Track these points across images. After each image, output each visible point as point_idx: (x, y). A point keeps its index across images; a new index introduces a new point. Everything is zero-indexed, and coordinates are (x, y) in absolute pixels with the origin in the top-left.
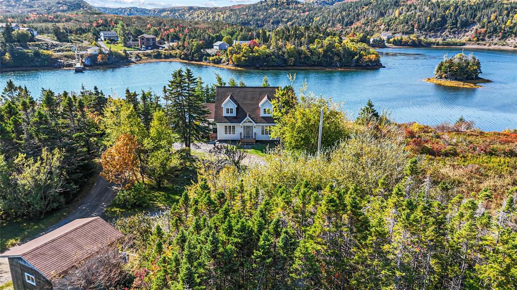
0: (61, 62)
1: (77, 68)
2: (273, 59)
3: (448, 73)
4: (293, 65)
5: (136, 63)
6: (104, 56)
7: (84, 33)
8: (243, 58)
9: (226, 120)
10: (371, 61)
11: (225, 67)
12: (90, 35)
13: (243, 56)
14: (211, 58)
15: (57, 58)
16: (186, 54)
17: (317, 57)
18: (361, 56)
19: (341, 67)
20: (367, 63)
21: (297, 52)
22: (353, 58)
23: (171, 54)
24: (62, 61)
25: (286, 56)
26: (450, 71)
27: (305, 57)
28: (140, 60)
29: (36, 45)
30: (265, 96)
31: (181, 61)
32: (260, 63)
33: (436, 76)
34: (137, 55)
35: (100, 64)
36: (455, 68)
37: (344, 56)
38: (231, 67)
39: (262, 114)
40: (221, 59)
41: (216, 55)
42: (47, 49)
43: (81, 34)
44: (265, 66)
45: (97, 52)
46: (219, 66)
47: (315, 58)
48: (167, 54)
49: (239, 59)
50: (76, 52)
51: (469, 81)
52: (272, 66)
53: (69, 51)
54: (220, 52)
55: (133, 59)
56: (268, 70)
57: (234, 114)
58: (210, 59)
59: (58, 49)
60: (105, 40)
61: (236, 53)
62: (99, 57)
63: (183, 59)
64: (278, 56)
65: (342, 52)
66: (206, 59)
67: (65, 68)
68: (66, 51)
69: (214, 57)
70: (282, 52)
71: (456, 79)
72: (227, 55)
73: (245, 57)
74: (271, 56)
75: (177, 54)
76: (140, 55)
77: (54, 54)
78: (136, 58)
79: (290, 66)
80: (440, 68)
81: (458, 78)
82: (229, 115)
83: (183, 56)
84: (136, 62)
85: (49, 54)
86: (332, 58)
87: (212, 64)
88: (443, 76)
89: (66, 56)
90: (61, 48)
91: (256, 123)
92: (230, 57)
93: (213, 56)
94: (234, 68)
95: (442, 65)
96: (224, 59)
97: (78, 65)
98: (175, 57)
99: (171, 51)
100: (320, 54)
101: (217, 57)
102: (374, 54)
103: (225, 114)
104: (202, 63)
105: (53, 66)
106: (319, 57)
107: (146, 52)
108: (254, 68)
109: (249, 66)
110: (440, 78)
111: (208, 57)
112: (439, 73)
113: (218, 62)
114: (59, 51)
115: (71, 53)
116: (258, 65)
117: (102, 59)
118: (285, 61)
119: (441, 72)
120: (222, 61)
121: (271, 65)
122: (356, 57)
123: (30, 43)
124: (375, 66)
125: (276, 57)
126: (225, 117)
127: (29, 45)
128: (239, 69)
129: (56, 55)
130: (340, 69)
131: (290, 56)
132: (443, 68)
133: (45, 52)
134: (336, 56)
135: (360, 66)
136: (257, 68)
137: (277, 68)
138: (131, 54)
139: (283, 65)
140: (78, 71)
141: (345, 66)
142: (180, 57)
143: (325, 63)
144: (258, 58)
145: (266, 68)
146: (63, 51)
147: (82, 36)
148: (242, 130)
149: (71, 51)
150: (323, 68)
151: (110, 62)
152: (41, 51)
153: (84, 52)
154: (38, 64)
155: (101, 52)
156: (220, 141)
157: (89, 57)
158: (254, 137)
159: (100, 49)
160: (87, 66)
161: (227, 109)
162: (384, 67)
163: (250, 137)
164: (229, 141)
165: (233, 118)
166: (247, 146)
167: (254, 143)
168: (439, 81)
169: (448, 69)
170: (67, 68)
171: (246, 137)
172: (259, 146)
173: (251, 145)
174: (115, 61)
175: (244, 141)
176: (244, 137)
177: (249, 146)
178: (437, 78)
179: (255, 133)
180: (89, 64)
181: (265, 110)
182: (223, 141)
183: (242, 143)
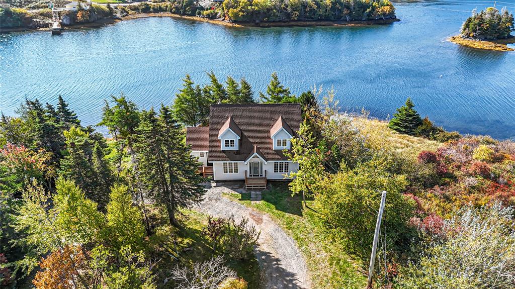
0: (36, 22)
1: (55, 29)
2: (274, 13)
3: (478, 32)
4: (298, 20)
5: (121, 20)
6: (84, 13)
8: (241, 13)
9: (225, 157)
10: (384, 14)
11: (220, 23)
13: (240, 11)
14: (205, 12)
15: (32, 17)
16: (177, 7)
17: (324, 10)
18: (374, 8)
19: (351, 21)
20: (381, 17)
21: (301, 4)
22: (364, 11)
23: (160, 7)
24: (38, 20)
25: (289, 10)
26: (479, 29)
27: (311, 10)
28: (126, 15)
30: (278, 118)
31: (173, 15)
32: (260, 18)
33: (463, 35)
34: (123, 9)
35: (81, 23)
36: (485, 26)
37: (354, 8)
38: (227, 23)
39: (275, 147)
40: (217, 14)
41: (211, 8)
42: (21, 6)
44: (266, 22)
45: (76, 9)
46: (215, 22)
47: (322, 12)
48: (156, 8)
49: (236, 15)
50: (53, 9)
51: (501, 41)
52: (274, 22)
53: (45, 7)
54: (214, 5)
55: (119, 15)
56: (269, 27)
57: (236, 147)
58: (204, 14)
59: (32, 5)
61: (233, 7)
62: (79, 15)
63: (174, 13)
64: (281, 10)
65: (353, 4)
66: (199, 14)
67: (41, 29)
68: (42, 8)
69: (208, 12)
70: (285, 5)
71: (486, 39)
72: (223, 9)
73: (243, 12)
74: (272, 10)
75: (167, 6)
76: (126, 9)
77: (28, 11)
78: (122, 13)
79: (294, 21)
80: (467, 26)
81: (488, 37)
82: (230, 148)
83: (174, 10)
84: (122, 18)
85: (22, 13)
86: (341, 11)
87: (206, 20)
88: (471, 35)
89: (42, 14)
90: (36, 4)
91: (267, 160)
92: (226, 11)
93: (207, 9)
94: (231, 25)
95: (469, 21)
96: (219, 14)
97: (56, 26)
98: (165, 11)
99: (160, 4)
100: (327, 6)
101: (212, 11)
102: (387, 5)
103: (223, 147)
104: (195, 18)
105: (28, 27)
106: (326, 10)
107: (133, 4)
108: (253, 24)
109: (248, 22)
110: (467, 38)
111: (201, 11)
112: (466, 31)
113: (213, 17)
114: (34, 8)
115: (47, 10)
116: (257, 21)
117: (83, 16)
118: (288, 15)
119: (469, 30)
120: (218, 16)
121: (273, 20)
122: (368, 10)
124: (389, 19)
125: (278, 11)
128: (237, 25)
129: (31, 12)
130: (350, 25)
131: (294, 10)
132: (471, 25)
133: (18, 10)
134: (345, 9)
135: (372, 19)
136: (257, 25)
137: (279, 24)
138: (116, 8)
139: (286, 20)
140: (56, 33)
141: (355, 20)
142: (171, 11)
143: (333, 17)
144: (258, 12)
145: (267, 24)
146: (38, 7)
148: (247, 168)
149: (47, 7)
150: (331, 23)
151: (92, 20)
152: (13, 9)
153: (62, 9)
154: (10, 25)
155: (81, 9)
156: (217, 182)
157: (67, 15)
158: (264, 176)
159: (80, 6)
160: (66, 25)
161: (226, 141)
162: (399, 20)
163: (258, 176)
164: (230, 181)
165: (234, 153)
166: (255, 193)
167: (264, 186)
168: (466, 42)
169: (478, 27)
170: (44, 29)
171: (253, 176)
172: (271, 191)
173: (260, 190)
174: (97, 19)
175: (251, 184)
176: (250, 176)
177: (257, 192)
178: (463, 37)
179: (266, 171)
180: (68, 23)
181: (279, 142)
182: (222, 181)
183: (248, 186)
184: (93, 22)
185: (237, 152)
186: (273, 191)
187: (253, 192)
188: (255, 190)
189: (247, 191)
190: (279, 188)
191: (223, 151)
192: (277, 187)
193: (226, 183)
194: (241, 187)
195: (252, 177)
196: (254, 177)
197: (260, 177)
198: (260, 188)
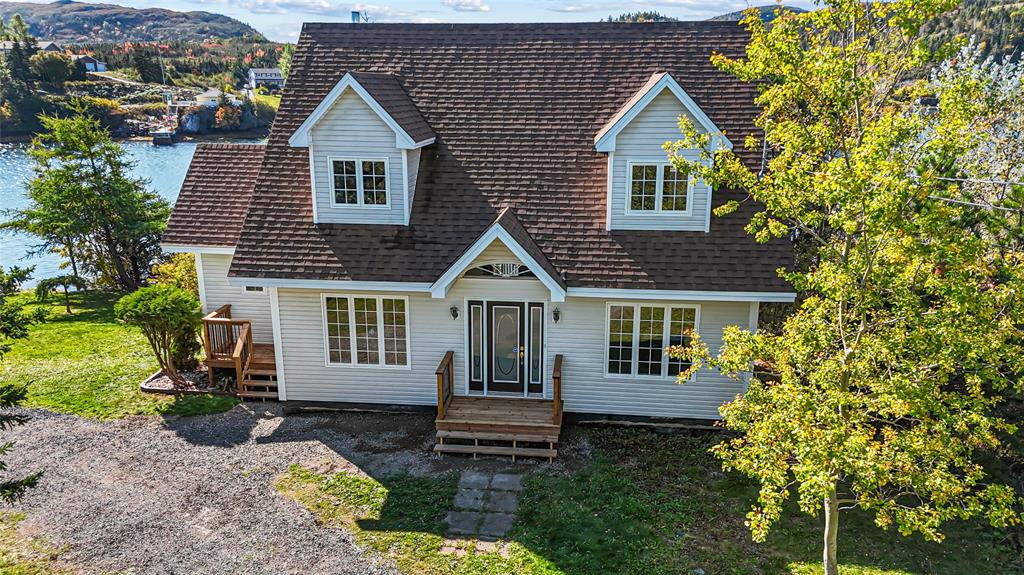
0: (132, 124)
1: (159, 135)
6: (230, 111)
7: (215, 73)
12: (228, 76)
15: (125, 116)
24: (135, 122)
29: (85, 88)
35: (221, 130)
39: (618, 213)
42: (109, 97)
43: (207, 75)
45: (216, 103)
50: (170, 103)
53: (157, 100)
57: (397, 209)
59: (133, 96)
60: (258, 86)
62: (220, 114)
67: (139, 138)
68: (151, 101)
77: (119, 106)
82: (361, 213)
85: (106, 106)
89: (147, 112)
90: (141, 94)
91: (566, 283)
103: (324, 207)
114: (133, 101)
115: (162, 105)
117: (226, 117)
123: (73, 84)
126: (327, 230)
127: (70, 87)
129: (125, 108)
133: (102, 102)
140: (161, 142)
146: (143, 100)
147: (209, 79)
148: (455, 337)
149: (161, 100)
151: (245, 127)
152: (89, 98)
153: (188, 104)
155: (225, 102)
156: (294, 409)
157: (195, 113)
158: (548, 392)
159: (223, 97)
160: (189, 133)
161: (339, 167)
163: (519, 388)
164: (366, 409)
165: (384, 241)
166: (484, 478)
167: (545, 445)
170: (143, 139)
171: (492, 387)
172: (583, 478)
173: (520, 464)
174: (259, 127)
175: (469, 427)
176: (475, 386)
177: (500, 479)
179: (559, 359)
180: (196, 130)
181: (643, 180)
182: (322, 411)
183: (447, 441)
184: (248, 130)
185: (400, 238)
186: (596, 477)
187: (471, 477)
188: (489, 463)
189: (438, 467)
190: (633, 462)
191: (321, 227)
192: (623, 458)
193: (342, 421)
194: (412, 442)
195: (483, 392)
196: (495, 395)
197: (525, 395)
198: (521, 451)
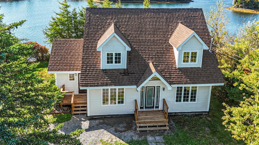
3: (243, 4)
9: (106, 79)
19: (167, 1)
26: (244, 3)
33: (235, 6)
36: (247, 1)
39: (179, 63)
51: (256, 9)
57: (123, 65)
71: (248, 8)
80: (236, 1)
81: (250, 7)
82: (114, 66)
88: (239, 6)
91: (171, 84)
110: (237, 8)
112: (236, 4)
119: (238, 3)
124: (188, 0)
126: (105, 71)
132: (239, 1)
135: (179, 0)
141: (170, 0)
148: (137, 96)
150: (157, 2)
156: (92, 118)
158: (161, 108)
161: (108, 55)
162: (193, 1)
163: (153, 107)
164: (112, 117)
165: (121, 74)
166: (153, 138)
167: (165, 126)
168: (237, 9)
169: (243, 1)
171: (146, 108)
172: (177, 135)
173: (161, 133)
175: (144, 123)
176: (141, 108)
177: (158, 138)
178: (235, 7)
179: (164, 99)
181: (186, 55)
182: (99, 118)
183: (140, 127)
185: (125, 72)
187: (149, 138)
188: (153, 133)
189: (140, 136)
192: (184, 126)
193: (106, 121)
195: (144, 110)
196: (147, 110)
197: (155, 109)
198: (159, 128)
